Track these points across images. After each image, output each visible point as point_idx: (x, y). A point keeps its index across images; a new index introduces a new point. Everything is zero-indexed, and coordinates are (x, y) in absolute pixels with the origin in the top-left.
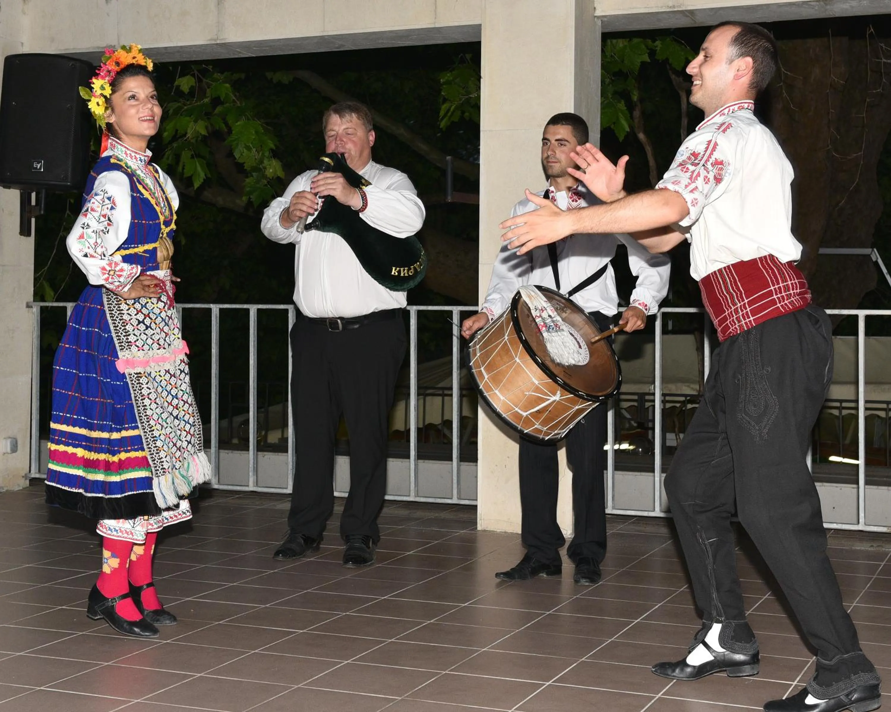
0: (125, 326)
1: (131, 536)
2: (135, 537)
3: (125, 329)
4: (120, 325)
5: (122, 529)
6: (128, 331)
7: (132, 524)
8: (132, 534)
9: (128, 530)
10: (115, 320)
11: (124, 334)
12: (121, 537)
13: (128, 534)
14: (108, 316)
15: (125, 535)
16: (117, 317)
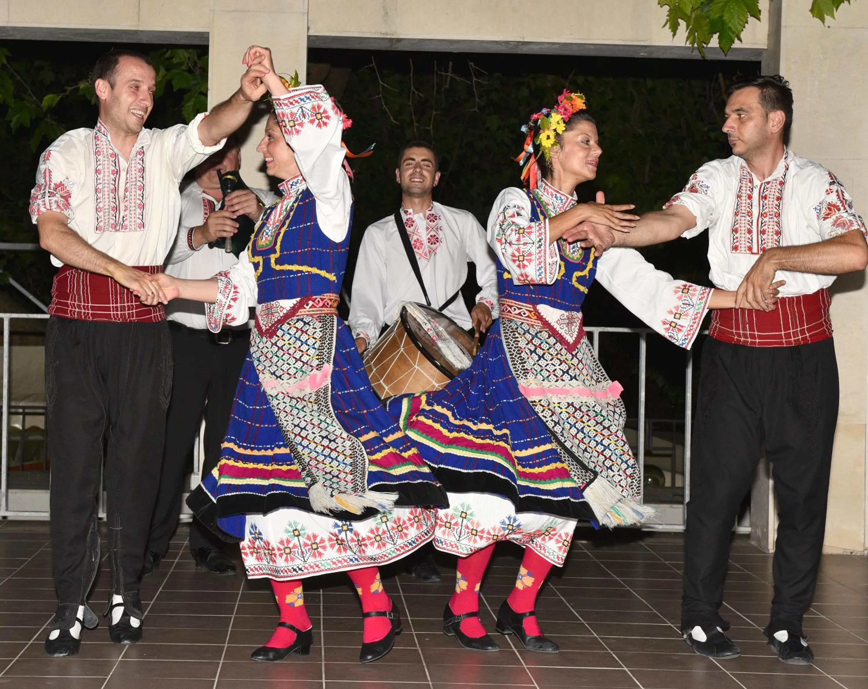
0: (520, 354)
1: (455, 549)
2: (460, 550)
3: (521, 357)
4: (515, 353)
5: (447, 542)
6: (524, 359)
7: (458, 538)
8: (457, 547)
9: (453, 543)
10: (511, 348)
11: (520, 361)
12: (445, 549)
13: (452, 547)
14: (505, 344)
15: (450, 548)
16: (513, 345)
